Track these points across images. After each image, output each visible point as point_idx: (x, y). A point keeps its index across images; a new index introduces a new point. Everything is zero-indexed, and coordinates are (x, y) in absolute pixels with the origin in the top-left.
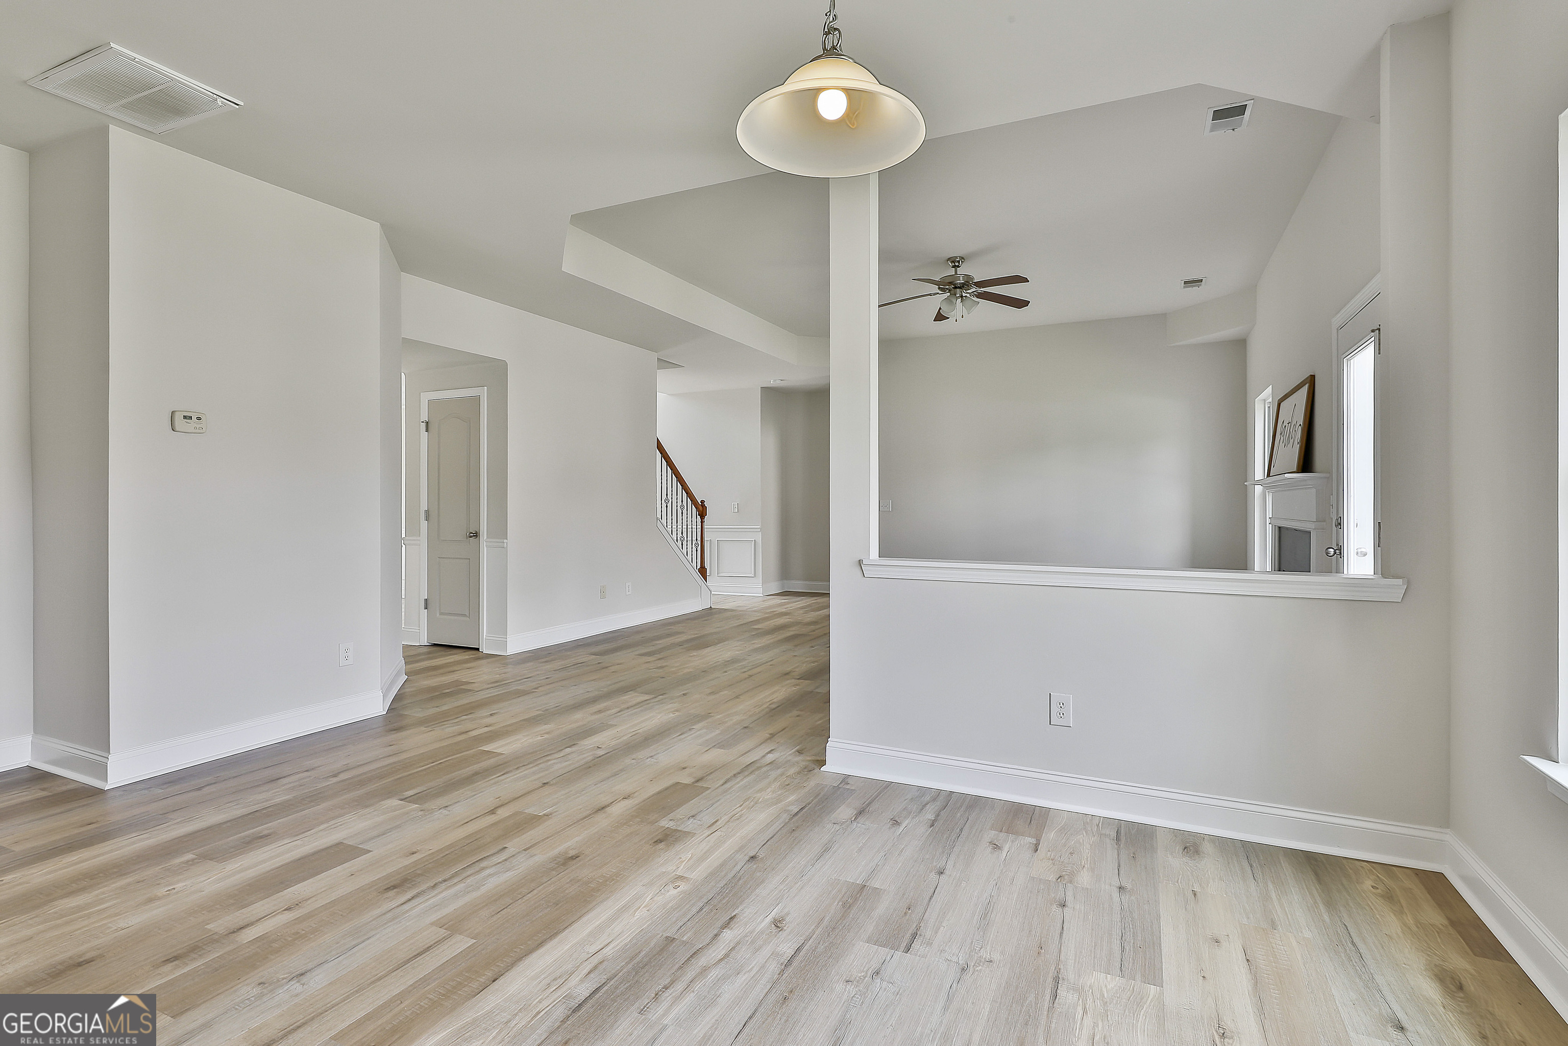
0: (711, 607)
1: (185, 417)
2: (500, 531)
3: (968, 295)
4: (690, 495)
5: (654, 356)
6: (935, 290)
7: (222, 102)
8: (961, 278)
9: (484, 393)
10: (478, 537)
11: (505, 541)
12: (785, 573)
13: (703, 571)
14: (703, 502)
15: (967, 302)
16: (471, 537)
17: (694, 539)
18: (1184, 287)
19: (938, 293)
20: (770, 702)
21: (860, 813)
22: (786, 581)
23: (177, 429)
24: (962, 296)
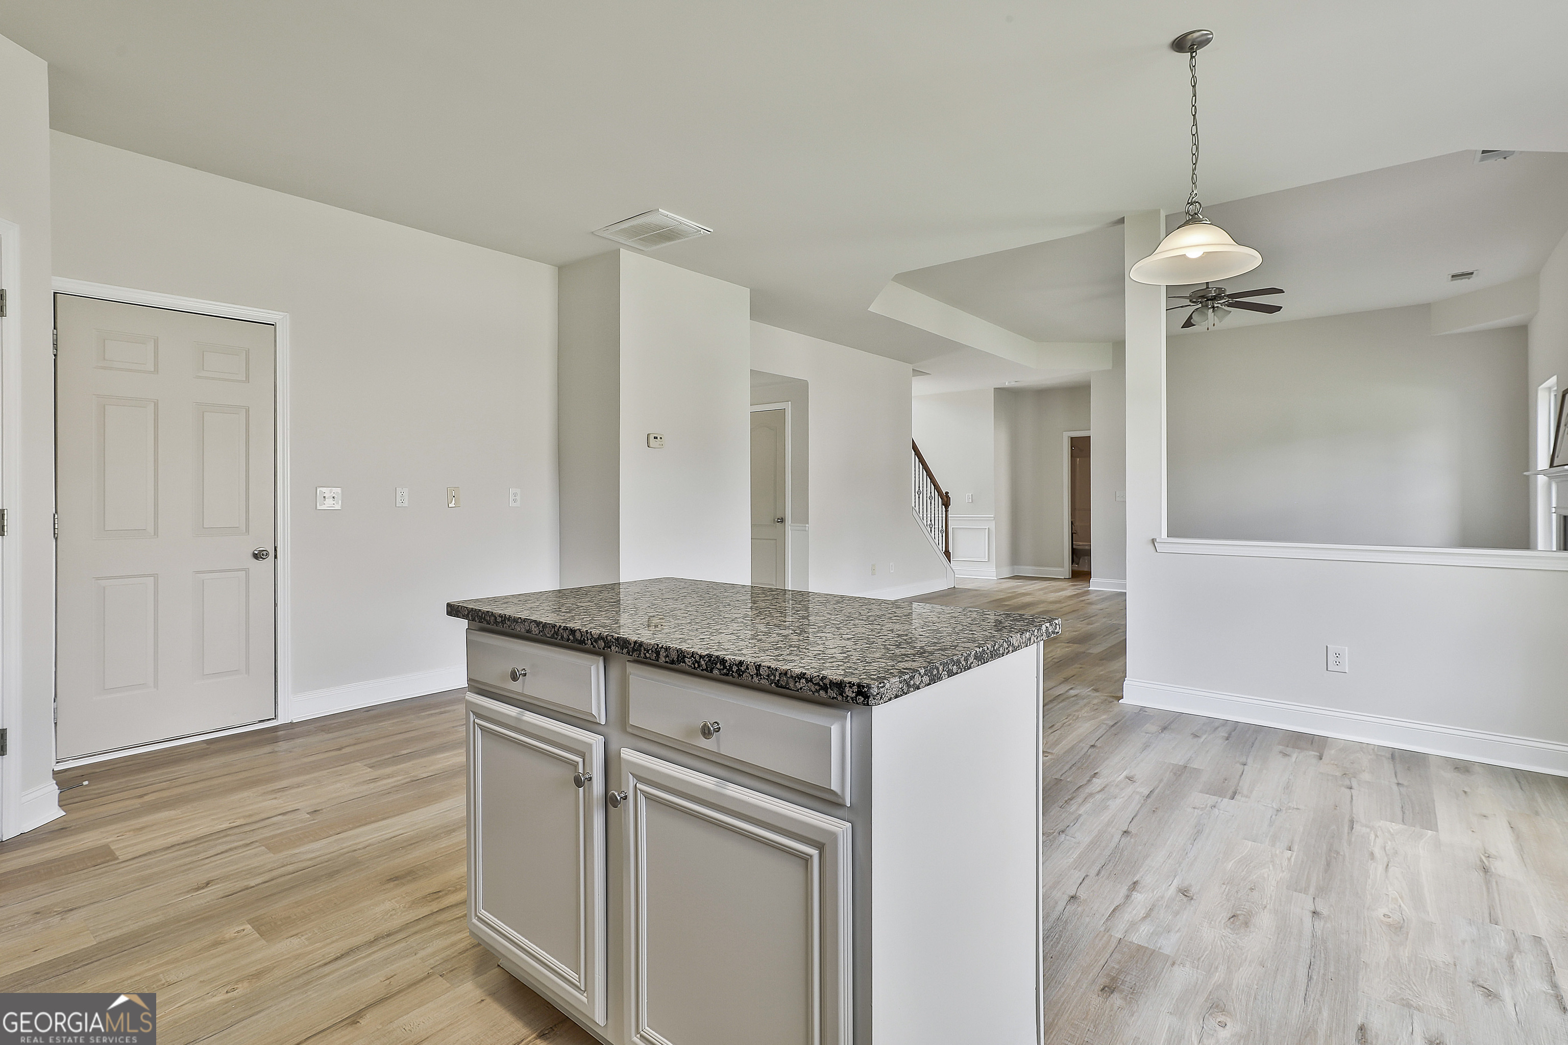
0: (954, 587)
1: (655, 438)
2: (803, 517)
3: (1219, 305)
4: (937, 487)
5: (911, 367)
6: (1187, 302)
7: (703, 232)
8: (1213, 292)
9: (788, 407)
10: (784, 522)
11: (807, 525)
12: (1015, 557)
13: (947, 554)
14: (947, 493)
15: (1220, 313)
16: (778, 522)
17: (940, 527)
18: (1452, 280)
19: (1189, 305)
20: (1052, 658)
21: (1164, 729)
22: (1015, 567)
23: (651, 446)
24: (1213, 307)
